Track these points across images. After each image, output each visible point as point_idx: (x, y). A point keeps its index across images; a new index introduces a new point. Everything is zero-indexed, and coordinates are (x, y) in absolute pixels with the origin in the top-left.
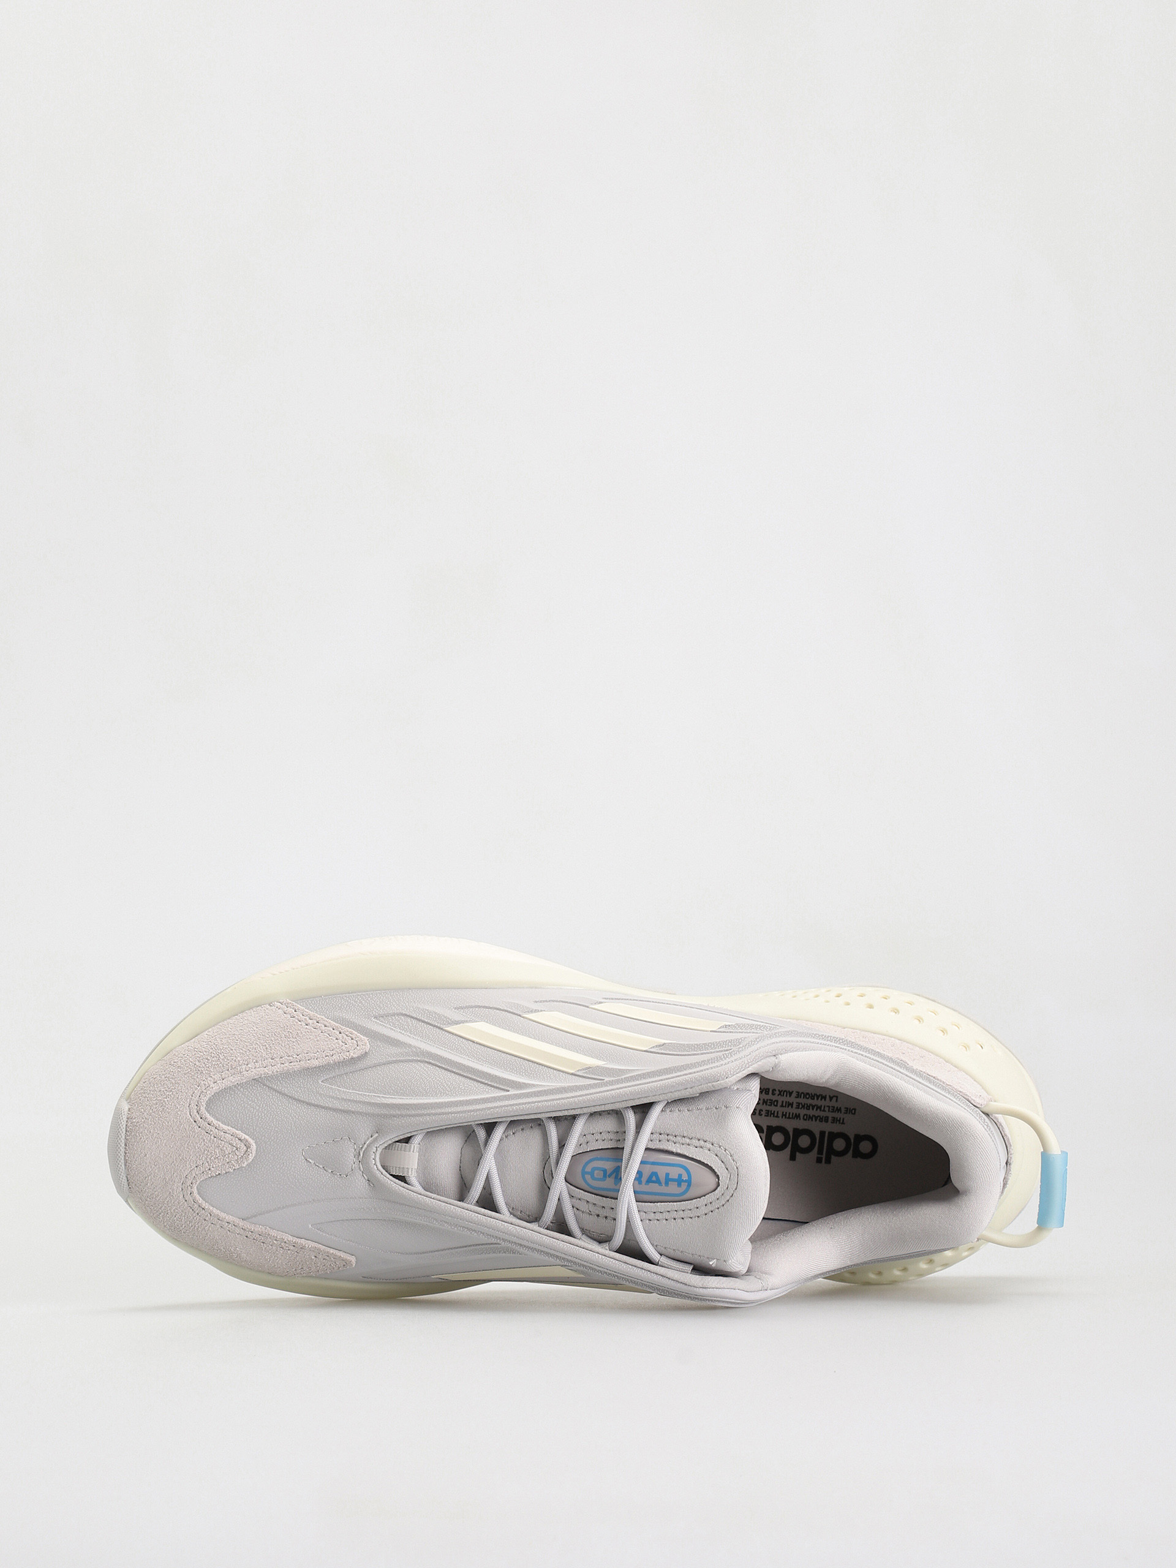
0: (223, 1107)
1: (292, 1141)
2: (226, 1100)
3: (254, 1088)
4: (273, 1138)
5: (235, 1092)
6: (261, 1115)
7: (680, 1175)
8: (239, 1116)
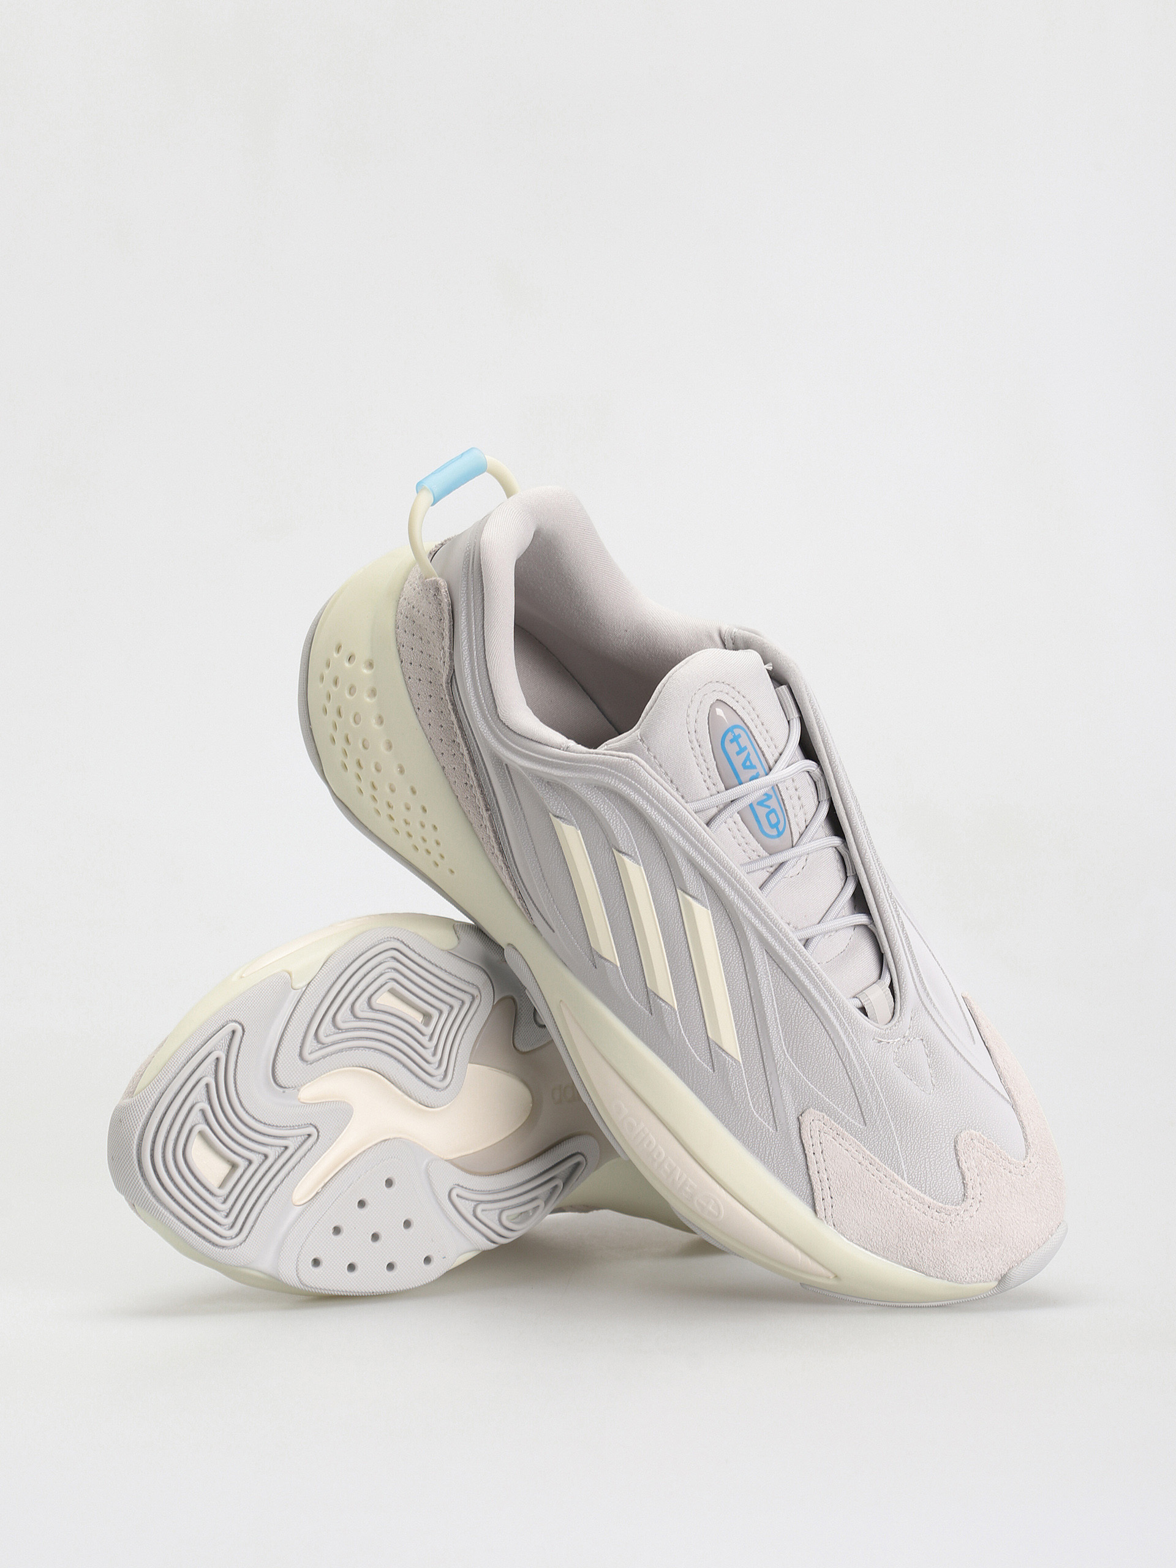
0: (949, 1188)
1: (931, 1108)
2: (942, 1191)
3: (914, 1177)
4: (941, 1127)
5: (930, 1190)
6: (930, 1152)
7: (732, 741)
8: (946, 1169)
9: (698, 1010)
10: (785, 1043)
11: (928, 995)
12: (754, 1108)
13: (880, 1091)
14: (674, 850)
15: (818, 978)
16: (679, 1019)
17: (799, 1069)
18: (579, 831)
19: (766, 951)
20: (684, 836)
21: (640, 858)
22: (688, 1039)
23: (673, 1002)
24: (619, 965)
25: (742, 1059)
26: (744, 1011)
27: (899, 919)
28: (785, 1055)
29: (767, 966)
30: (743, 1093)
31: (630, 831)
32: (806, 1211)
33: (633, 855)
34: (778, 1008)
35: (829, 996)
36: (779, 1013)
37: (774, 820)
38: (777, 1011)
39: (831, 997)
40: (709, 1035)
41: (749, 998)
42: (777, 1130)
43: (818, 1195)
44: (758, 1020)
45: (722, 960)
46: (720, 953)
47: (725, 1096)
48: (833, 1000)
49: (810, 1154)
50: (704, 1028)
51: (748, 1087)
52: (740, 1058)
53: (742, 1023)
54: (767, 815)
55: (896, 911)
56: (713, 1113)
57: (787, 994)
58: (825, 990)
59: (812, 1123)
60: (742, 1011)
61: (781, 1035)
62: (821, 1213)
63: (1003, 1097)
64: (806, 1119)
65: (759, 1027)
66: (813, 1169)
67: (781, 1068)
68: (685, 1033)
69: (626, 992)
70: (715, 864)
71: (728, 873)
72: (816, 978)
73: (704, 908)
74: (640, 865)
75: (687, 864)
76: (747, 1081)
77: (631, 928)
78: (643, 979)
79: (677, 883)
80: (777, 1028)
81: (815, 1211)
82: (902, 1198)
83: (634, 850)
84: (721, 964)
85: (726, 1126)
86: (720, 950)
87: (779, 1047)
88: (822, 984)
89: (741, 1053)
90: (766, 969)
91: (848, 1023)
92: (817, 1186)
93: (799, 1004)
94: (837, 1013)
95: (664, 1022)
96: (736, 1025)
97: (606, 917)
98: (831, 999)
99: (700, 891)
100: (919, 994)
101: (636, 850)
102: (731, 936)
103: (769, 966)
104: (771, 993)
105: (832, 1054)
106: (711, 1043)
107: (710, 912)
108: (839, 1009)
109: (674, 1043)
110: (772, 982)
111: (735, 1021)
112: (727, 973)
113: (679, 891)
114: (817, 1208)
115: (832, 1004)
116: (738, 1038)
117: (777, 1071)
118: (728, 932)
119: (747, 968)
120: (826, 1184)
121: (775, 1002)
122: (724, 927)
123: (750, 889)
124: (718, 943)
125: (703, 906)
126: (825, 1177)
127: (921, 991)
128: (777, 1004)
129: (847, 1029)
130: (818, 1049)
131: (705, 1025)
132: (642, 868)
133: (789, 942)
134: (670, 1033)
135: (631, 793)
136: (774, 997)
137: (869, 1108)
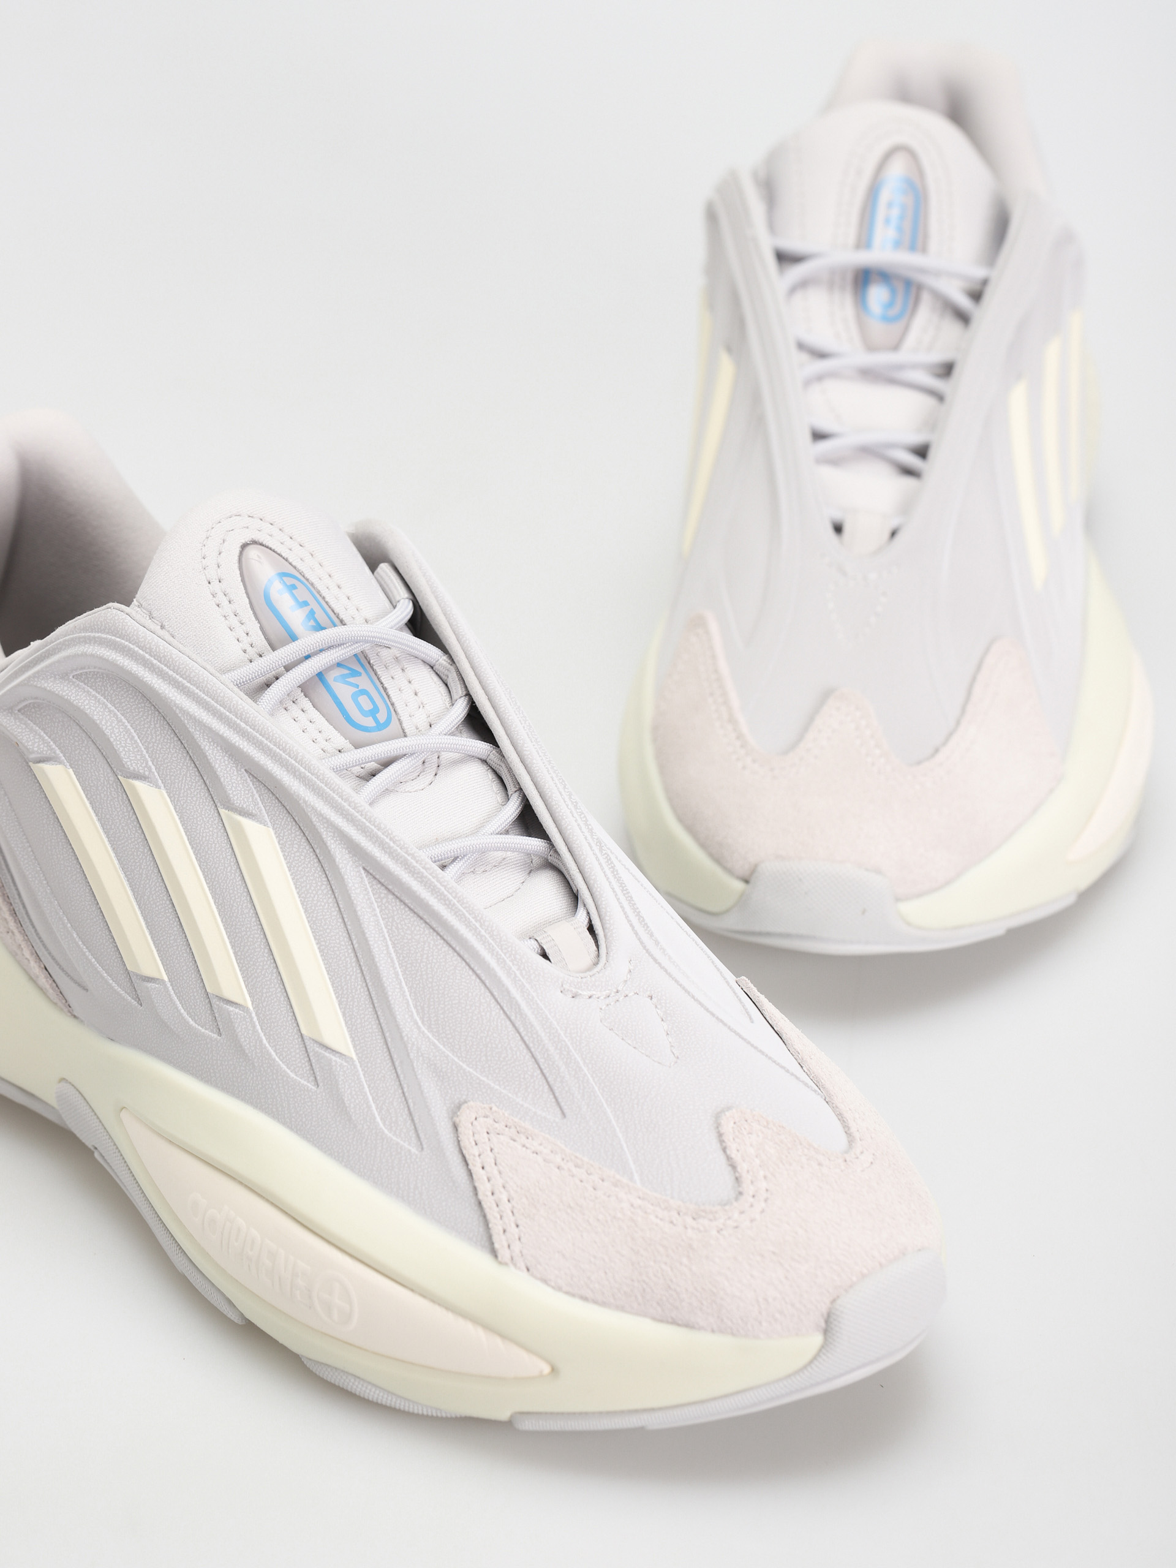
3: (651, 1179)
5: (680, 1191)
6: (675, 1141)
7: (281, 595)
9: (282, 999)
10: (417, 1012)
11: (657, 943)
12: (384, 1124)
13: (581, 1063)
14: (197, 735)
15: (451, 894)
16: (257, 1023)
17: (444, 1046)
18: (71, 771)
19: (364, 869)
20: (207, 707)
21: (157, 777)
22: (275, 1051)
23: (245, 1000)
24: (166, 978)
25: (357, 1054)
26: (348, 977)
27: (592, 835)
28: (419, 1028)
29: (371, 894)
30: (365, 1106)
31: (135, 734)
32: (481, 1259)
33: (147, 773)
34: (398, 958)
35: (473, 920)
36: (401, 965)
37: (367, 705)
38: (396, 962)
39: (476, 921)
40: (304, 1032)
41: (352, 955)
42: (422, 1149)
43: (496, 1227)
44: (370, 984)
45: (303, 904)
46: (298, 893)
47: (338, 1119)
48: (481, 926)
49: (476, 1169)
50: (295, 1025)
51: (371, 1094)
52: (352, 1050)
53: (347, 998)
54: (355, 697)
55: (587, 825)
56: (325, 1152)
57: (408, 932)
58: (464, 911)
59: (475, 1123)
60: (345, 978)
61: (409, 997)
62: (504, 1253)
63: (806, 1084)
64: (465, 1118)
65: (373, 994)
66: (484, 1188)
67: (415, 1048)
68: (269, 1042)
69: (183, 1018)
70: (262, 743)
71: (284, 752)
72: (446, 893)
73: (262, 826)
74: (160, 788)
75: (223, 757)
76: (369, 1086)
77: (170, 906)
78: (202, 985)
79: (217, 798)
80: (401, 988)
81: (494, 1253)
82: (632, 1205)
83: (147, 763)
84: (302, 911)
85: (346, 1166)
86: (296, 888)
87: (407, 1016)
88: (458, 902)
89: (355, 1046)
90: (369, 899)
91: (512, 961)
92: (492, 1214)
93: (429, 943)
94: (489, 944)
95: (237, 1036)
96: (340, 1004)
97: (135, 904)
98: (478, 925)
99: (251, 800)
100: (639, 939)
101: (150, 763)
102: (309, 862)
103: (374, 894)
104: (384, 936)
105: (494, 1013)
106: (308, 1043)
107: (272, 832)
108: (493, 940)
109: (256, 1065)
110: (383, 919)
111: (337, 998)
112: (312, 922)
113: (222, 811)
114: (497, 1246)
115: (480, 932)
116: (346, 1023)
117: (408, 1055)
118: (305, 857)
119: (341, 906)
120: (506, 1207)
121: (392, 950)
122: (298, 851)
123: (322, 772)
124: (293, 879)
125: (261, 823)
126: (504, 1198)
127: (645, 938)
128: (396, 951)
129: (511, 968)
130: (468, 1007)
131: (296, 1019)
132: (164, 792)
133: (394, 842)
134: (247, 1051)
135: (118, 658)
136: (389, 943)
137: (567, 1089)
